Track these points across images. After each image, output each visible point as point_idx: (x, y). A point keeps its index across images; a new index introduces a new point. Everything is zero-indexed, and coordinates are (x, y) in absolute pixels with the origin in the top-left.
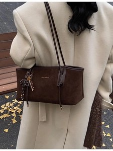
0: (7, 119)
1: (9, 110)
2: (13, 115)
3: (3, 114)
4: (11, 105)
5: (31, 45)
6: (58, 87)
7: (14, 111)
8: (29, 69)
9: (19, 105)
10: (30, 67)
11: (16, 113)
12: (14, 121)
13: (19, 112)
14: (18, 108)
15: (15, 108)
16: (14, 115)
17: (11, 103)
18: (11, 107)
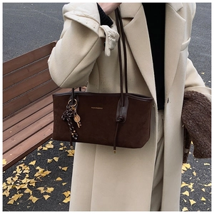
0: (21, 201)
1: (18, 188)
2: (26, 192)
3: (11, 196)
7: (26, 186)
9: (27, 176)
11: (30, 187)
13: (34, 185)
14: (29, 180)
15: (24, 181)
17: (14, 177)
18: (16, 182)
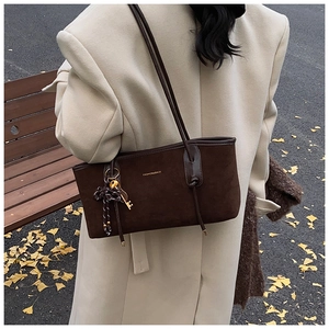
0: (22, 285)
1: (22, 264)
2: (32, 272)
3: (9, 274)
4: (22, 251)
5: (114, 107)
6: (191, 188)
7: (34, 264)
8: (109, 163)
9: (41, 249)
10: (111, 157)
11: (40, 266)
12: (41, 286)
13: (46, 264)
14: (41, 256)
15: (33, 256)
16: (35, 272)
17: (22, 246)
18: (22, 256)
